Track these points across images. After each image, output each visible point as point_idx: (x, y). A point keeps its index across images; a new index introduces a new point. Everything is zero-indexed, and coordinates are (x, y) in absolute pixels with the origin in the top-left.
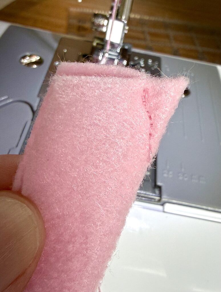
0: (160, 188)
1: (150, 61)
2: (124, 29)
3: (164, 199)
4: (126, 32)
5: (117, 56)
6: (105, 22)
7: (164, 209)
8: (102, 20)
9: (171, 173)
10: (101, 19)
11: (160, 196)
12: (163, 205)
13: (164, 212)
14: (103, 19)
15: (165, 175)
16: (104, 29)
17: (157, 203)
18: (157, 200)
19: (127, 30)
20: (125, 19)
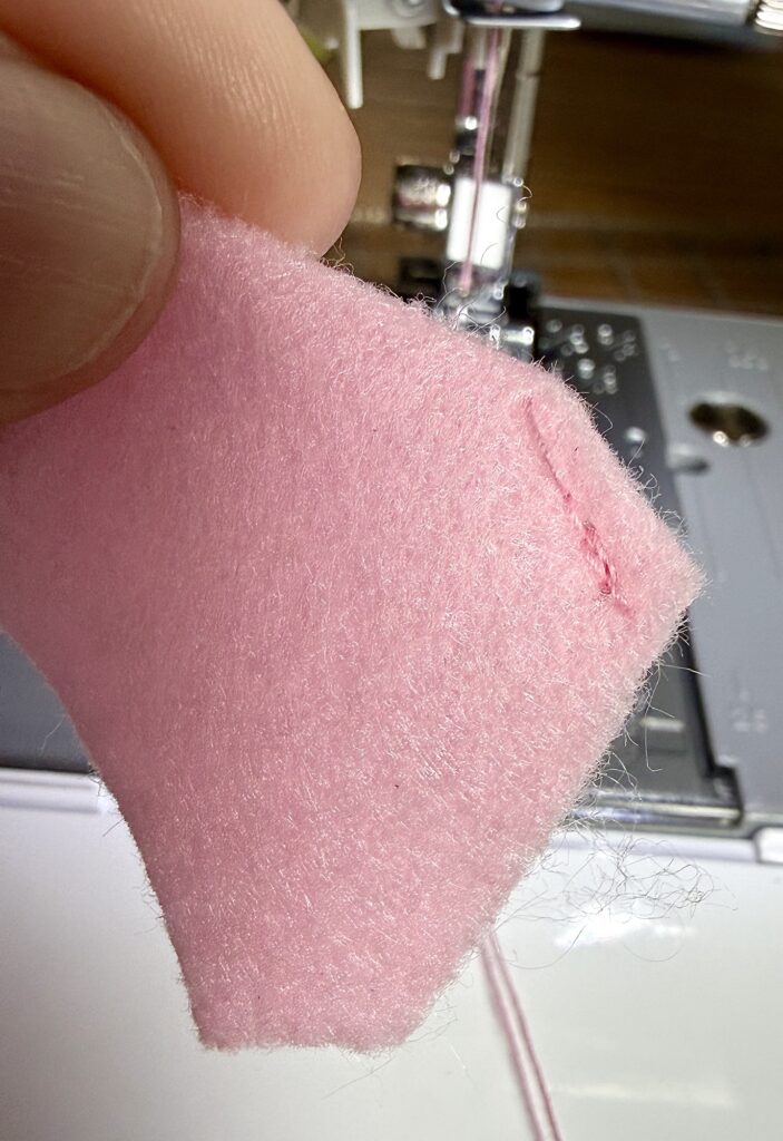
0: (728, 774)
1: (605, 334)
2: (512, 214)
3: (753, 816)
4: (519, 224)
5: (496, 315)
6: (441, 193)
7: (758, 851)
8: (429, 186)
9: (760, 715)
10: (426, 184)
11: (737, 802)
12: (751, 836)
13: (759, 861)
14: (433, 184)
15: (741, 726)
16: (439, 221)
17: (727, 832)
18: (725, 822)
19: (522, 215)
20: (514, 174)
